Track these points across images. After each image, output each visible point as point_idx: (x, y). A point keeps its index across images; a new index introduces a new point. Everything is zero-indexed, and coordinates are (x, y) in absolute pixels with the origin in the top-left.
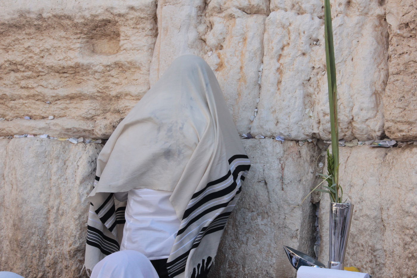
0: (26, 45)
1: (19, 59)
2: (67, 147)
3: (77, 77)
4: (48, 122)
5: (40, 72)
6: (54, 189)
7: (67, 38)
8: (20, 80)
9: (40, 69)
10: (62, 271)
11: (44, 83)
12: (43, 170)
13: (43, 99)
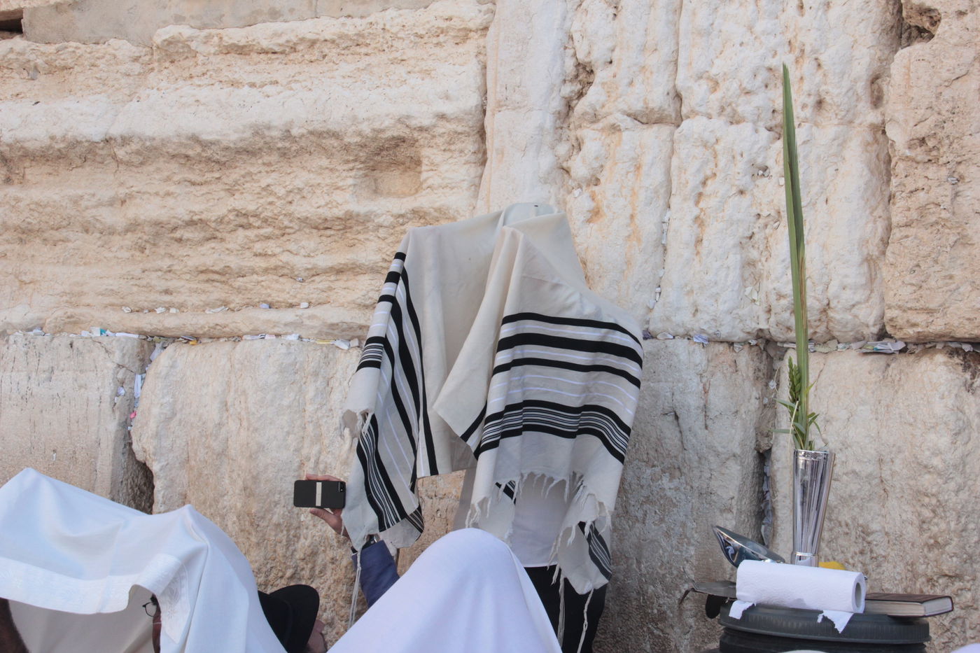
0: (263, 183)
1: (252, 207)
2: (331, 355)
3: (348, 235)
4: (299, 312)
5: (286, 227)
6: (310, 428)
7: (331, 170)
8: (253, 242)
9: (286, 223)
10: (325, 566)
11: (292, 247)
12: (292, 395)
13: (290, 274)
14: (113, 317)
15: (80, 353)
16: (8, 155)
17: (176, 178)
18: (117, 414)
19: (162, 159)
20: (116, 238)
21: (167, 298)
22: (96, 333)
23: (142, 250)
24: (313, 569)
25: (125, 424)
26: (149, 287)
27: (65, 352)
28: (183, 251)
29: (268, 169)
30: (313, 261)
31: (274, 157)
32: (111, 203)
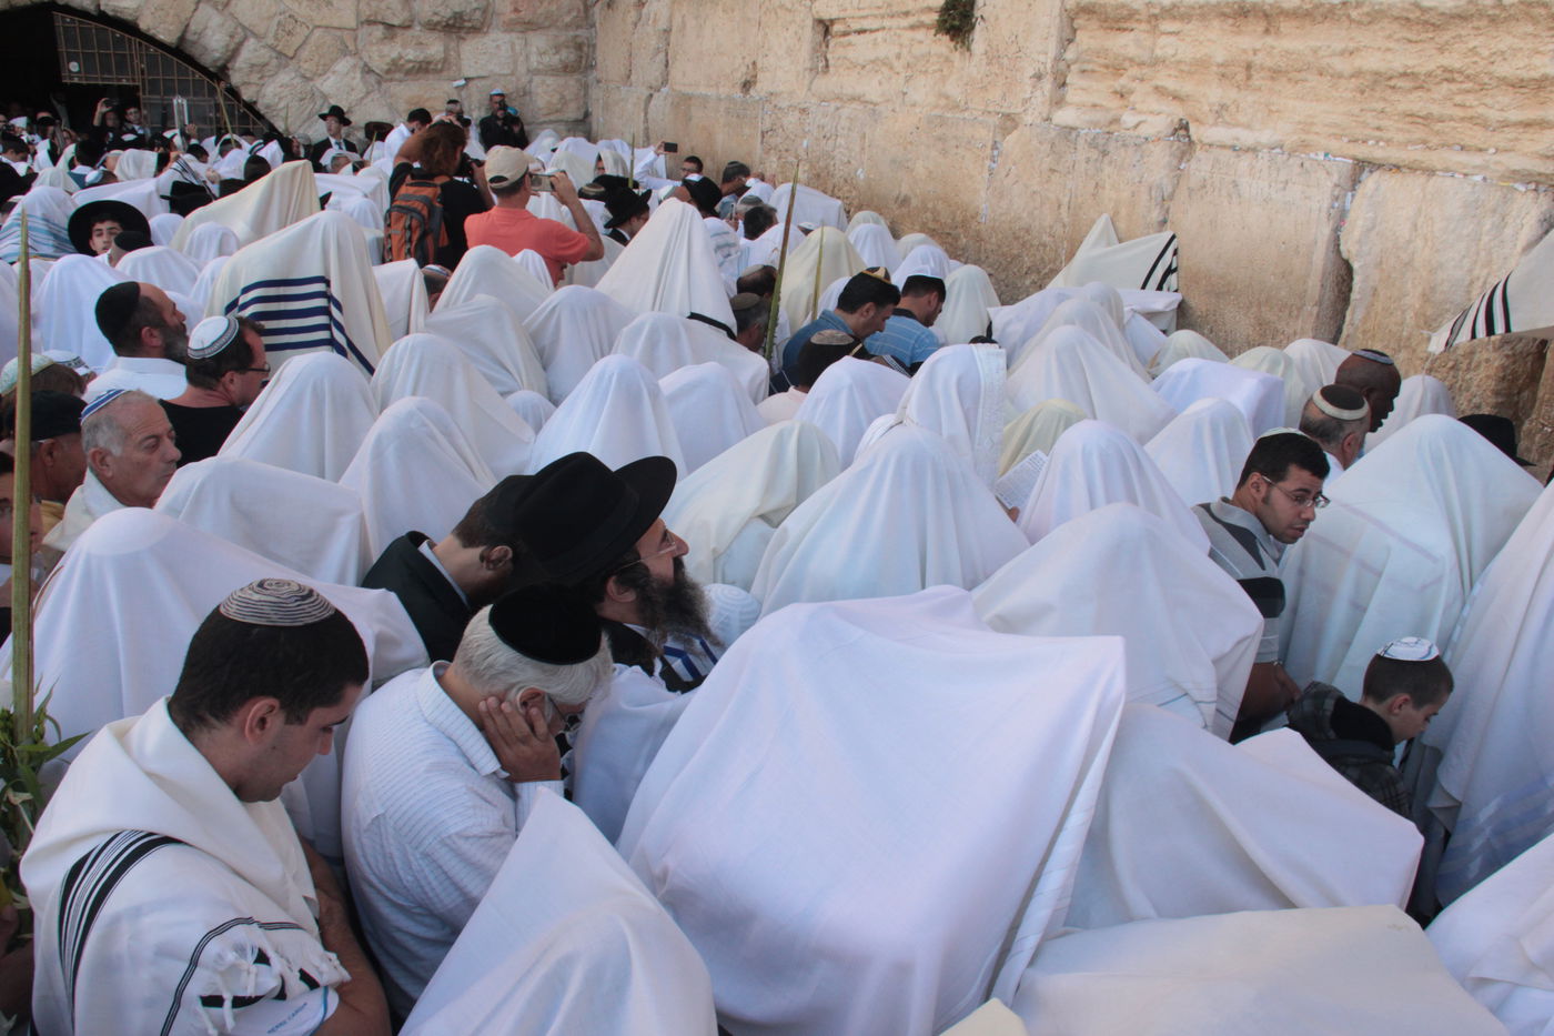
14: (1334, 145)
15: (1307, 172)
16: (1268, 12)
17: (1396, 37)
18: (1331, 222)
19: (1386, 21)
20: (1343, 81)
21: (1378, 133)
22: (1321, 157)
23: (1362, 92)
24: (1470, 364)
25: (1337, 230)
26: (1365, 125)
27: (1297, 169)
28: (1395, 97)
29: (1476, 33)
30: (1505, 115)
31: (1484, 23)
32: (1342, 53)
